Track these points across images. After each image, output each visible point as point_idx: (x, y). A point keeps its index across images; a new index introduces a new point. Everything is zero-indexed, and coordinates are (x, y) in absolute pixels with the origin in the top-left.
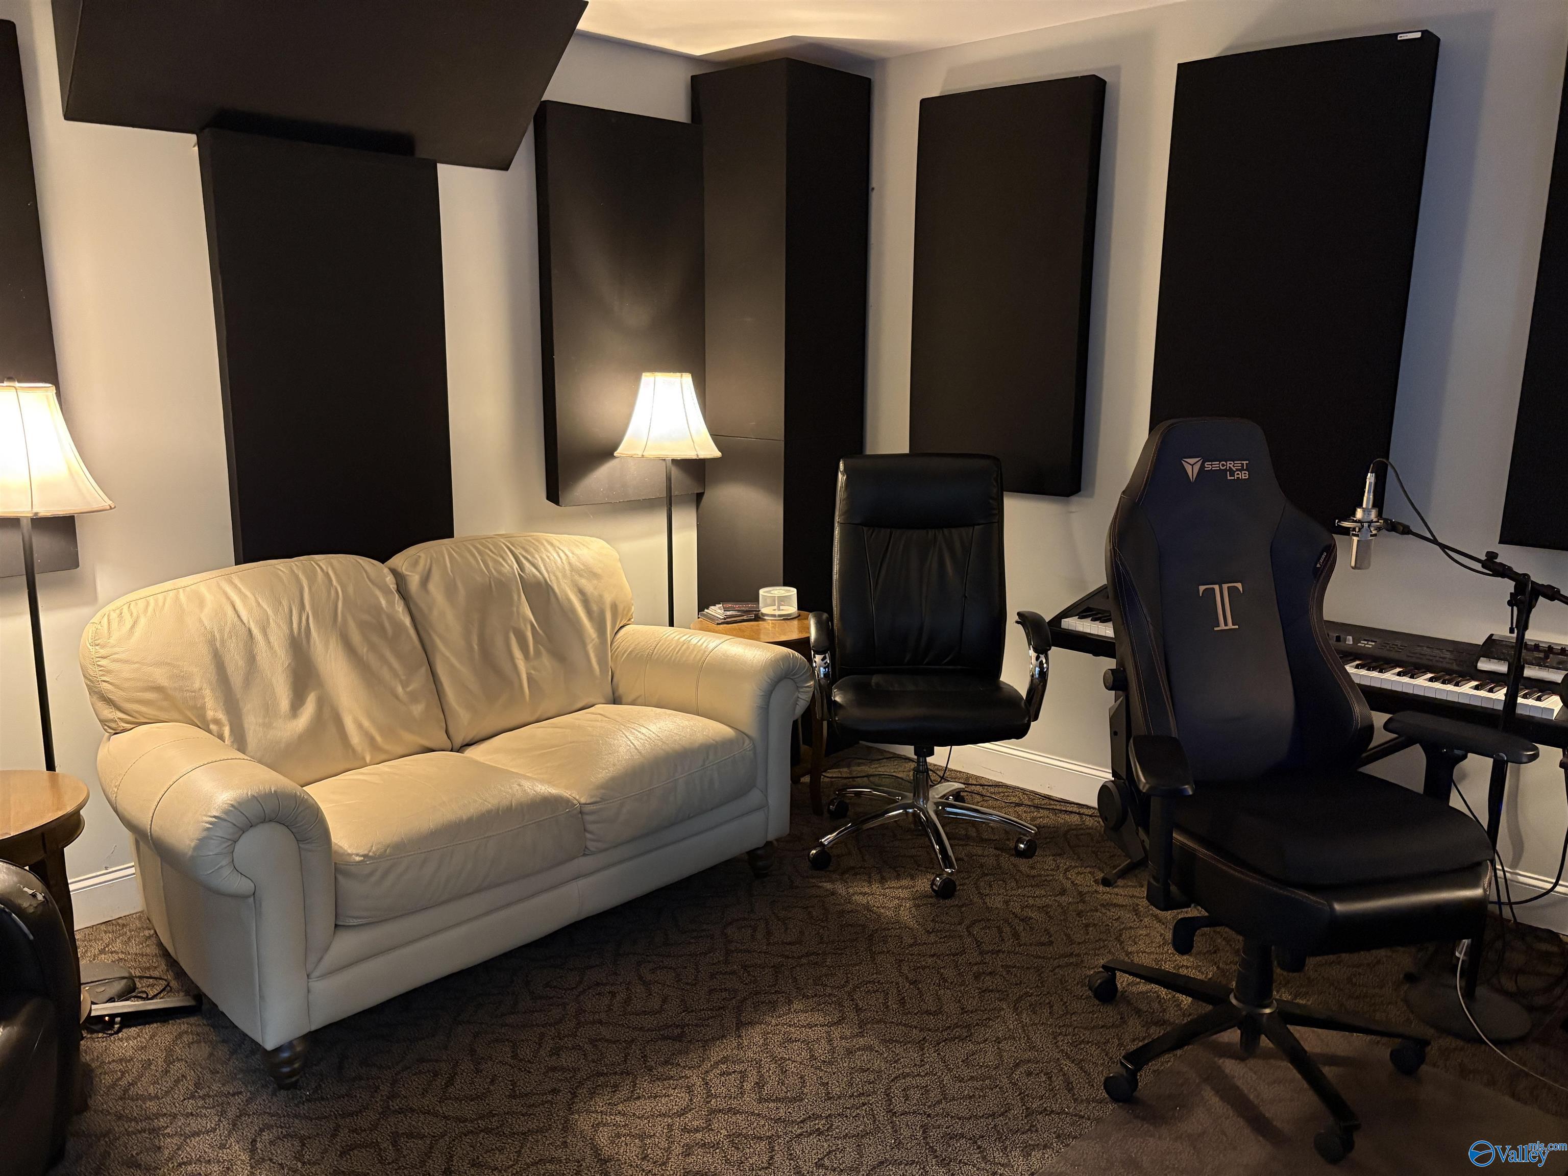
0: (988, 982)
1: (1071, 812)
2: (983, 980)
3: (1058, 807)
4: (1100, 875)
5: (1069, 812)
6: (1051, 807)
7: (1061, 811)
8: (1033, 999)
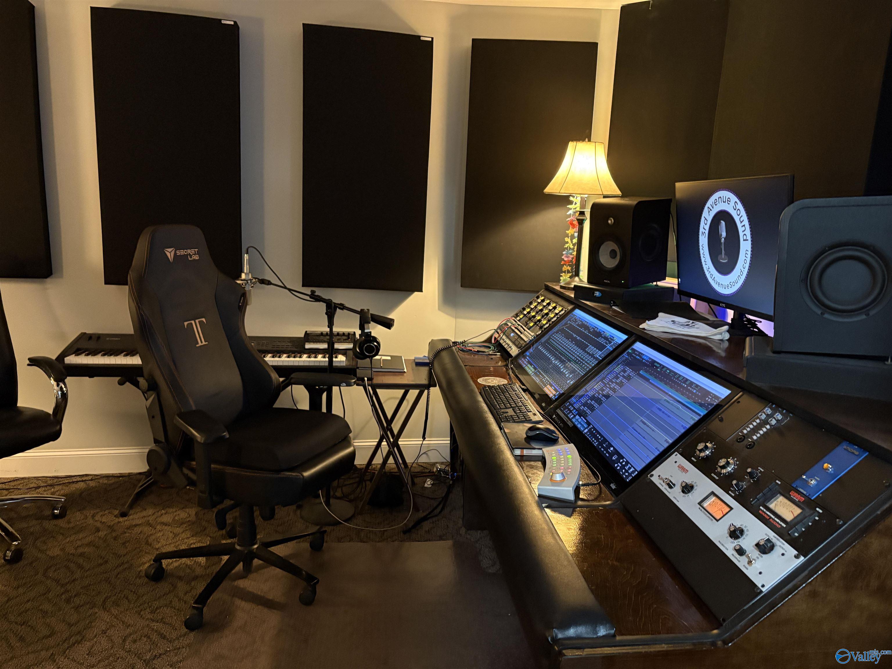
0: (77, 601)
1: (77, 482)
2: (73, 601)
3: (67, 482)
4: (116, 512)
5: (76, 482)
6: (61, 482)
7: (69, 483)
8: (113, 599)
